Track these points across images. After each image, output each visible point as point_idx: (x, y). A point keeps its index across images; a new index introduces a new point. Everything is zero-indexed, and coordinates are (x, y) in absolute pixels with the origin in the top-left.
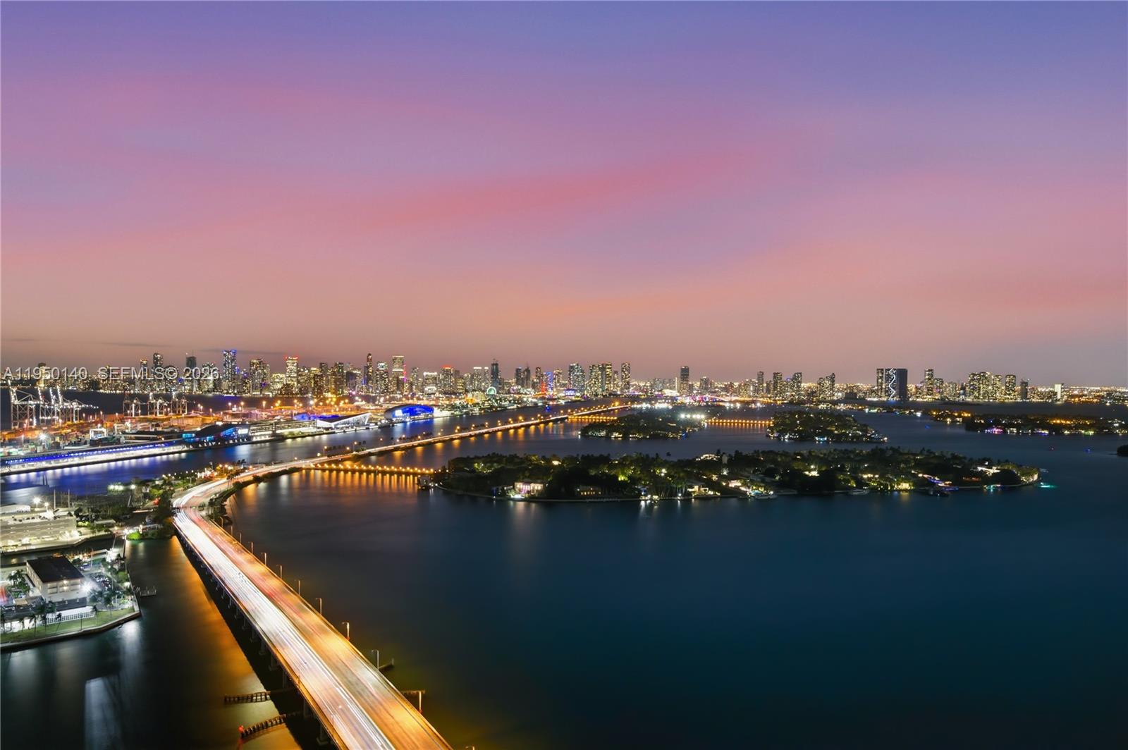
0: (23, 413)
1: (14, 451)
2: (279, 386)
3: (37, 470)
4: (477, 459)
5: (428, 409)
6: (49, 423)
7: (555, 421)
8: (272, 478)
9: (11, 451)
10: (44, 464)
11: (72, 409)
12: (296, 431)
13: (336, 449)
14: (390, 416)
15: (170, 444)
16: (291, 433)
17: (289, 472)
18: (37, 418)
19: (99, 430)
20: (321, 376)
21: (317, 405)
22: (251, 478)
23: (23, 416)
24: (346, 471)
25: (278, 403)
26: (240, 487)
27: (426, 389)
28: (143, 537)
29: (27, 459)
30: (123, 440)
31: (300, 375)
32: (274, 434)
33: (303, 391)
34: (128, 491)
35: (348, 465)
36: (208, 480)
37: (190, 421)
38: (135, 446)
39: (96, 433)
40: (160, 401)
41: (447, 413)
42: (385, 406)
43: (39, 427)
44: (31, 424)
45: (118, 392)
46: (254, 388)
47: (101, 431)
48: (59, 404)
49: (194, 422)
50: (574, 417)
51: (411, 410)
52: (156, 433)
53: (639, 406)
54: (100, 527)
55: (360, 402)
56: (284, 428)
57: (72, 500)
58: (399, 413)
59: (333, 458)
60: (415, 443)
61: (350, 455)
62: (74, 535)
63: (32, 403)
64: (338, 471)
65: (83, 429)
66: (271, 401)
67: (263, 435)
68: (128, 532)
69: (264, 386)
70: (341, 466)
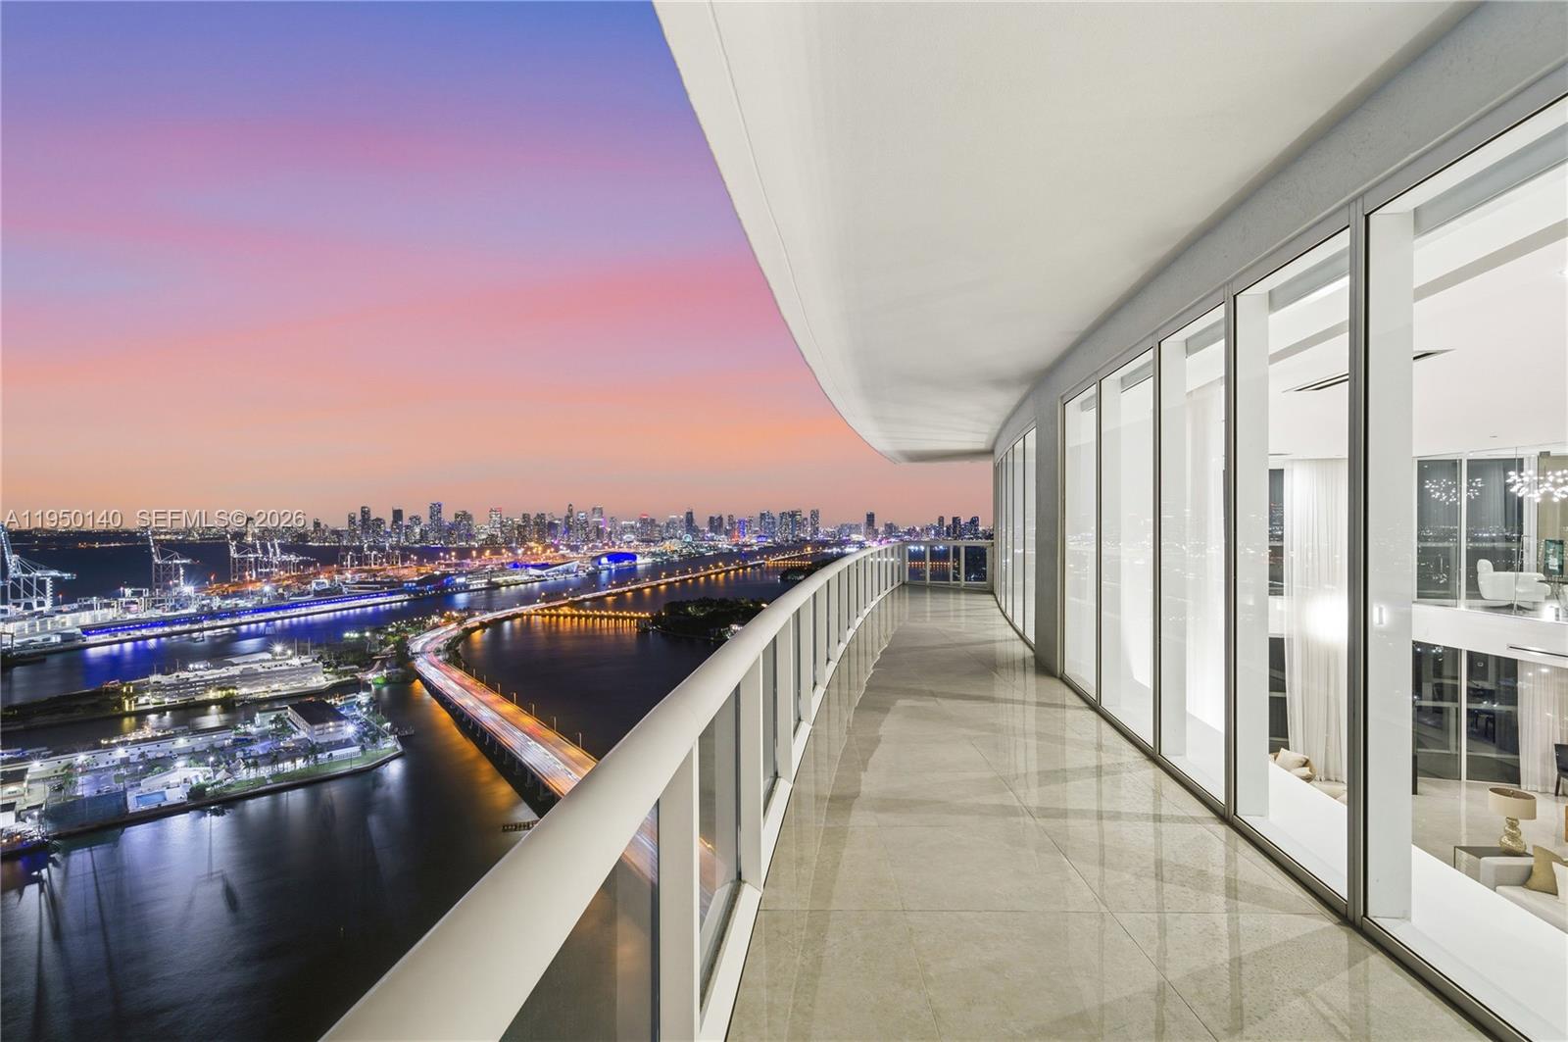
0: (243, 565)
1: (242, 603)
2: (484, 537)
3: (267, 621)
4: (689, 603)
5: (632, 557)
6: (267, 575)
7: (753, 567)
8: (496, 624)
9: (238, 602)
10: (273, 615)
11: (290, 561)
12: (509, 578)
13: (553, 593)
14: (596, 563)
15: (391, 594)
16: (506, 581)
17: (511, 618)
18: (256, 570)
19: (321, 581)
20: (525, 526)
21: (524, 553)
22: (478, 624)
23: (243, 569)
24: (565, 616)
25: (488, 552)
26: (469, 631)
27: (624, 537)
28: (388, 681)
29: (257, 610)
30: (345, 590)
31: (504, 526)
32: (489, 582)
33: (508, 542)
34: (362, 638)
35: (566, 610)
36: (436, 626)
37: (405, 571)
38: (360, 597)
39: (318, 584)
40: (374, 552)
41: (648, 560)
42: (589, 554)
43: (258, 580)
44: (251, 576)
45: (327, 544)
46: (460, 537)
47: (324, 581)
48: (277, 557)
49: (410, 573)
50: (771, 562)
51: (615, 557)
52: (375, 583)
53: (830, 551)
54: (345, 673)
55: (564, 551)
56: (499, 576)
57: (312, 647)
58: (604, 560)
59: (551, 604)
60: (626, 589)
61: (566, 602)
62: (320, 680)
63: (252, 556)
64: (558, 616)
65: (303, 580)
66: (481, 551)
67: (479, 583)
68: (371, 676)
69: (470, 536)
70: (561, 612)
